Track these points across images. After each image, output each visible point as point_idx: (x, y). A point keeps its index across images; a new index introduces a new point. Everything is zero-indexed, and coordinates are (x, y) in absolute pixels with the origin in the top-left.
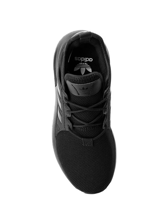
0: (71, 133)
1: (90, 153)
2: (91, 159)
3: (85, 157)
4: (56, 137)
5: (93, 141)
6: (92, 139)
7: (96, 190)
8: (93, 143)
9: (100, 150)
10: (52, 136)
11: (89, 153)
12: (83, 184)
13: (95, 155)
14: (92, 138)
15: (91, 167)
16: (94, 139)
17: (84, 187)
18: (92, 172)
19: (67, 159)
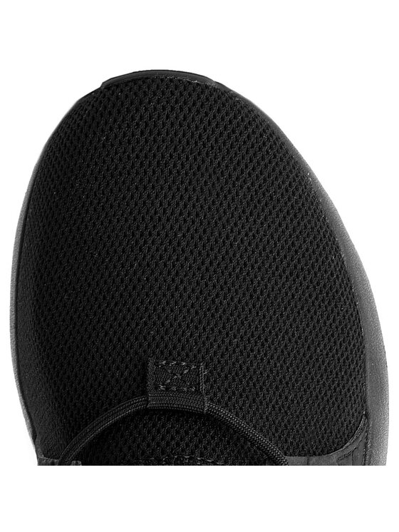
0: (260, 436)
1: (163, 316)
2: (161, 279)
3: (194, 296)
4: (367, 415)
5: (144, 393)
6: (148, 402)
7: (141, 94)
8: (144, 379)
9: (106, 334)
10: (386, 420)
11: (172, 317)
12: (218, 132)
13: (138, 303)
14: (146, 411)
15: (163, 233)
16: (137, 404)
17: (211, 115)
18: (157, 202)
19: (305, 284)
